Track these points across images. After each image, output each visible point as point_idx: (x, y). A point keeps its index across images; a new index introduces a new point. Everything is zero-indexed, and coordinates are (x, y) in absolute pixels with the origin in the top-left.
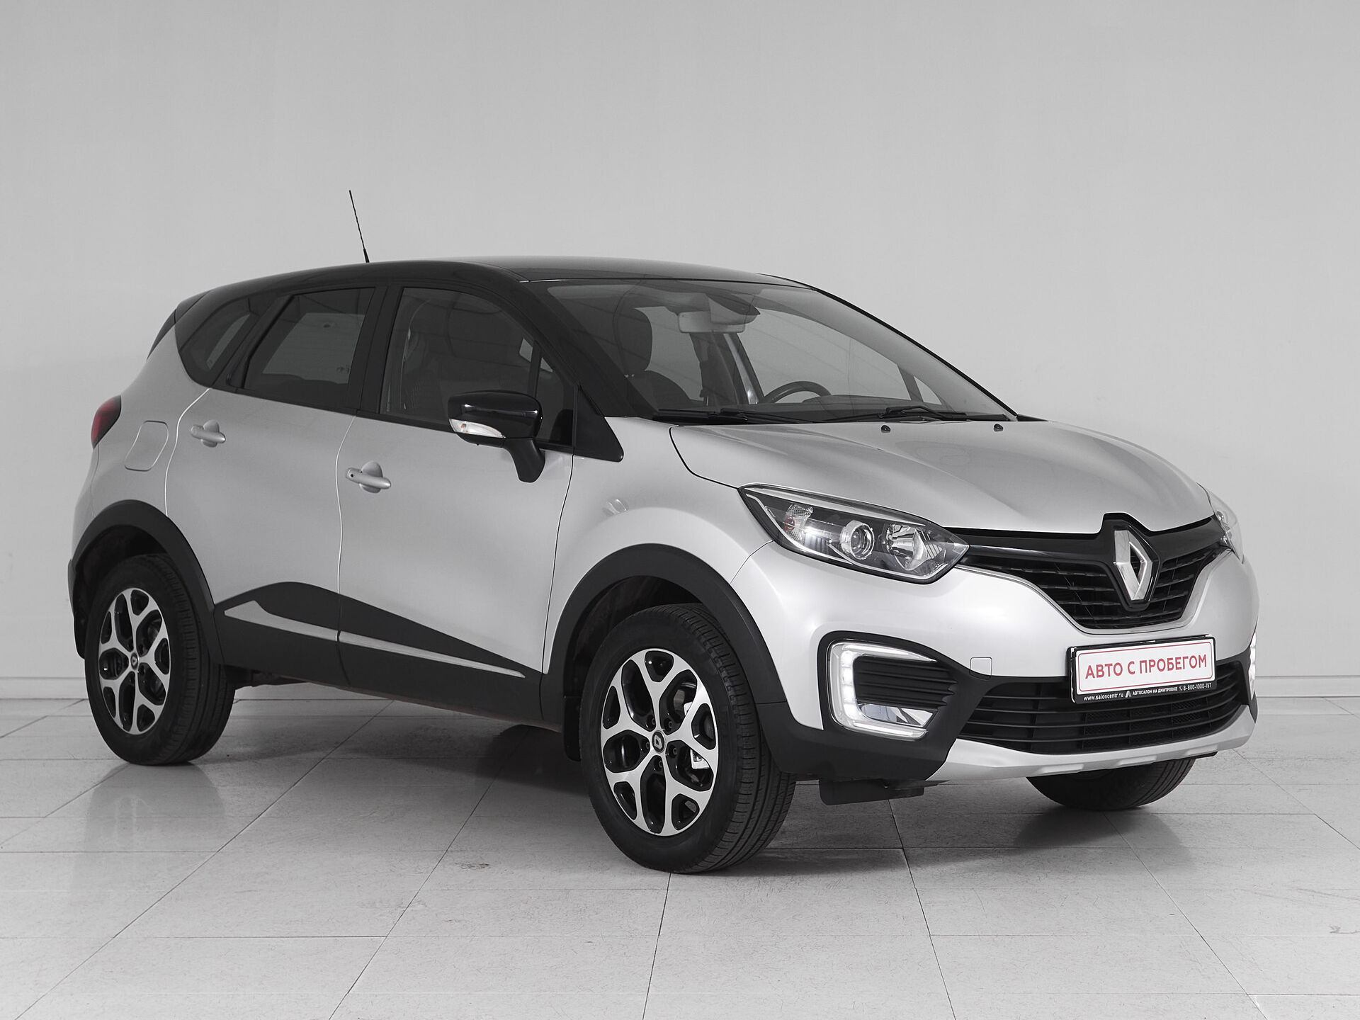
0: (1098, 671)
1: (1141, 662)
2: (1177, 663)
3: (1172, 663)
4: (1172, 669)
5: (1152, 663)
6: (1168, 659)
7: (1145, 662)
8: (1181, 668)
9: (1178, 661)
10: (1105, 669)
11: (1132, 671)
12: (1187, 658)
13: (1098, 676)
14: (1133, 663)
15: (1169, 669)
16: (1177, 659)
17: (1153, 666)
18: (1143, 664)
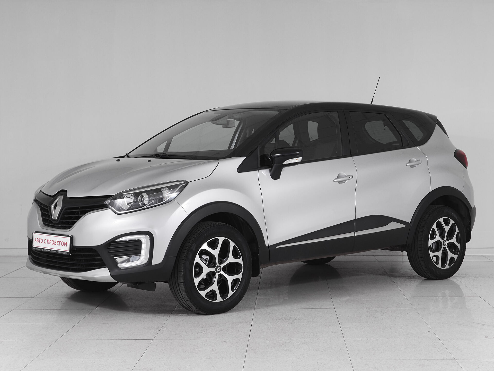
0: (37, 240)
1: (48, 240)
2: (57, 243)
3: (56, 243)
4: (56, 244)
5: (50, 241)
6: (55, 241)
7: (49, 240)
8: (58, 245)
9: (58, 242)
10: (39, 240)
11: (45, 242)
12: (61, 242)
13: (37, 242)
14: (45, 240)
15: (55, 244)
16: (58, 241)
17: (51, 242)
18: (48, 241)
